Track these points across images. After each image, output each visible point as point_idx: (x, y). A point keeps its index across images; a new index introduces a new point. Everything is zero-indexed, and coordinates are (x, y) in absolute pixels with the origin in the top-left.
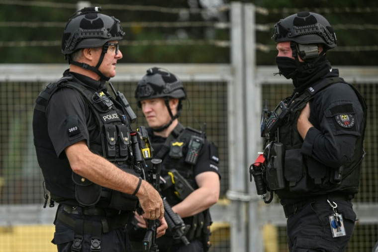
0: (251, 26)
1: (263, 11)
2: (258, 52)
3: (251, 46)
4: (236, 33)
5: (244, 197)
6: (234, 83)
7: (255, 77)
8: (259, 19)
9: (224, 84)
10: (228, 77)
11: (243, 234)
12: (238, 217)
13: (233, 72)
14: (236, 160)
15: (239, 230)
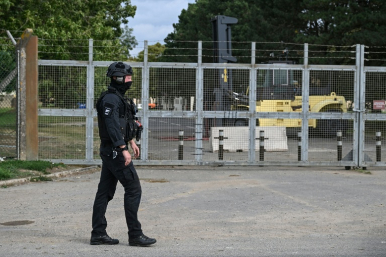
0: (363, 52)
1: (368, 47)
2: (365, 61)
3: (363, 59)
4: (358, 55)
5: (358, 111)
6: (356, 72)
7: (364, 70)
8: (366, 50)
9: (353, 72)
10: (354, 70)
11: (358, 123)
12: (356, 118)
13: (356, 68)
14: (356, 98)
15: (356, 122)
